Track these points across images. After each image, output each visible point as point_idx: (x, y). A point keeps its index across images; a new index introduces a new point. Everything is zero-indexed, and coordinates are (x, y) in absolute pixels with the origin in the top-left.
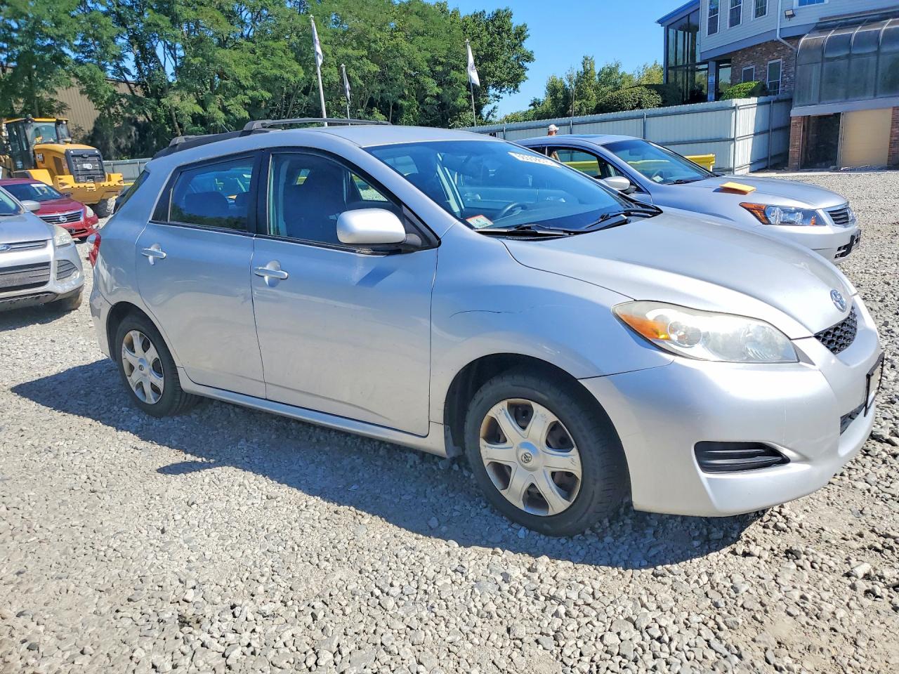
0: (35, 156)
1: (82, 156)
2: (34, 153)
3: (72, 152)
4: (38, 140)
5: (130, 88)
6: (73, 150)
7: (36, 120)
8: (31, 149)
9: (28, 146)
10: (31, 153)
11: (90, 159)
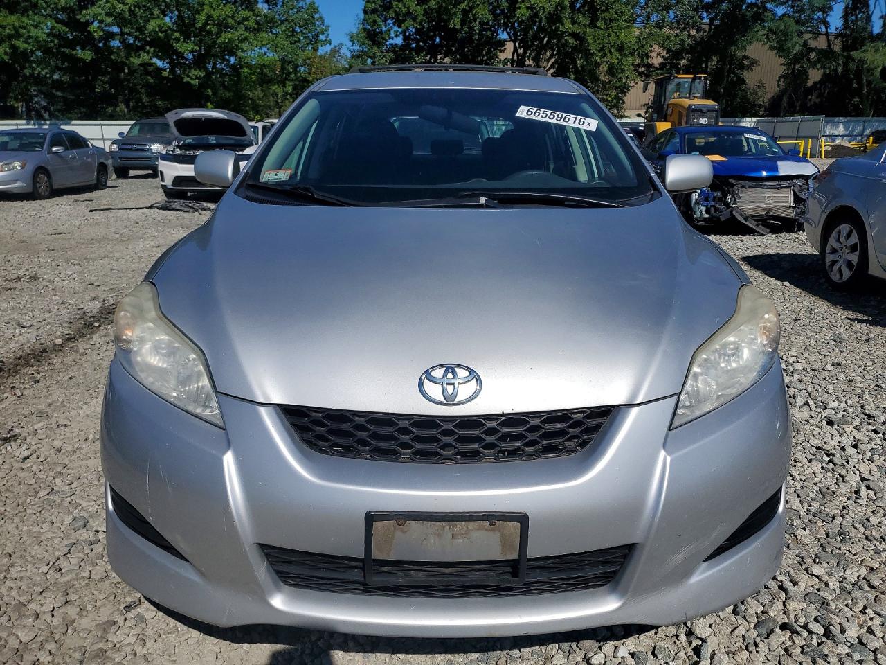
0: (667, 110)
1: (701, 111)
2: (668, 107)
3: (693, 107)
4: (676, 95)
5: (828, 40)
6: (694, 105)
7: (679, 76)
8: (666, 103)
9: (665, 100)
10: (665, 106)
11: (709, 114)
